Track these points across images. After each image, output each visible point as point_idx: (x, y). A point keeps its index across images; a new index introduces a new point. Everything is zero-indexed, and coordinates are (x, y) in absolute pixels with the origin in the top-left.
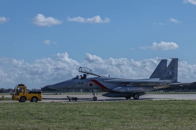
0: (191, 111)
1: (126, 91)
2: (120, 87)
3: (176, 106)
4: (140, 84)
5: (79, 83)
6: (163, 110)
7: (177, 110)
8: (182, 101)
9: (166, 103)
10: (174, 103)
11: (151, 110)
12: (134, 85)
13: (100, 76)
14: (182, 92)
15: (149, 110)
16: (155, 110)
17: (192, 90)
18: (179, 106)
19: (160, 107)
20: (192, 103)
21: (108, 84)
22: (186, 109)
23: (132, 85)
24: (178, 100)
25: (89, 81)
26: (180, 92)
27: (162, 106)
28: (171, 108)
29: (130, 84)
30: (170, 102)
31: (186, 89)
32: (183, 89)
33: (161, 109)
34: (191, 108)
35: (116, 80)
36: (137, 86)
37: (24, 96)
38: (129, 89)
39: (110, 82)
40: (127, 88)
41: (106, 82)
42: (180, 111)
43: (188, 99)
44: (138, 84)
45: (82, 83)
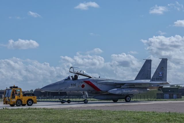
0: (54, 121)
1: (122, 93)
2: (116, 89)
3: (36, 116)
4: (134, 85)
5: (72, 84)
6: (20, 120)
7: (37, 121)
8: (43, 110)
9: (24, 112)
10: (34, 112)
11: (7, 120)
12: (129, 87)
13: (91, 77)
14: (44, 99)
15: (5, 120)
16: (11, 120)
17: (55, 97)
18: (40, 116)
19: (17, 116)
20: (55, 112)
21: (101, 86)
22: (48, 119)
23: (127, 87)
24: (39, 109)
25: (82, 83)
26: (41, 99)
27: (20, 115)
28: (30, 118)
29: (124, 85)
30: (29, 111)
31: (48, 95)
32: (45, 96)
33: (18, 119)
34: (54, 118)
35: (109, 81)
36: (131, 88)
37: (20, 100)
38: (125, 91)
39: (104, 83)
40: (123, 89)
41: (99, 83)
42: (40, 121)
43: (51, 108)
44: (132, 85)
45: (75, 85)
